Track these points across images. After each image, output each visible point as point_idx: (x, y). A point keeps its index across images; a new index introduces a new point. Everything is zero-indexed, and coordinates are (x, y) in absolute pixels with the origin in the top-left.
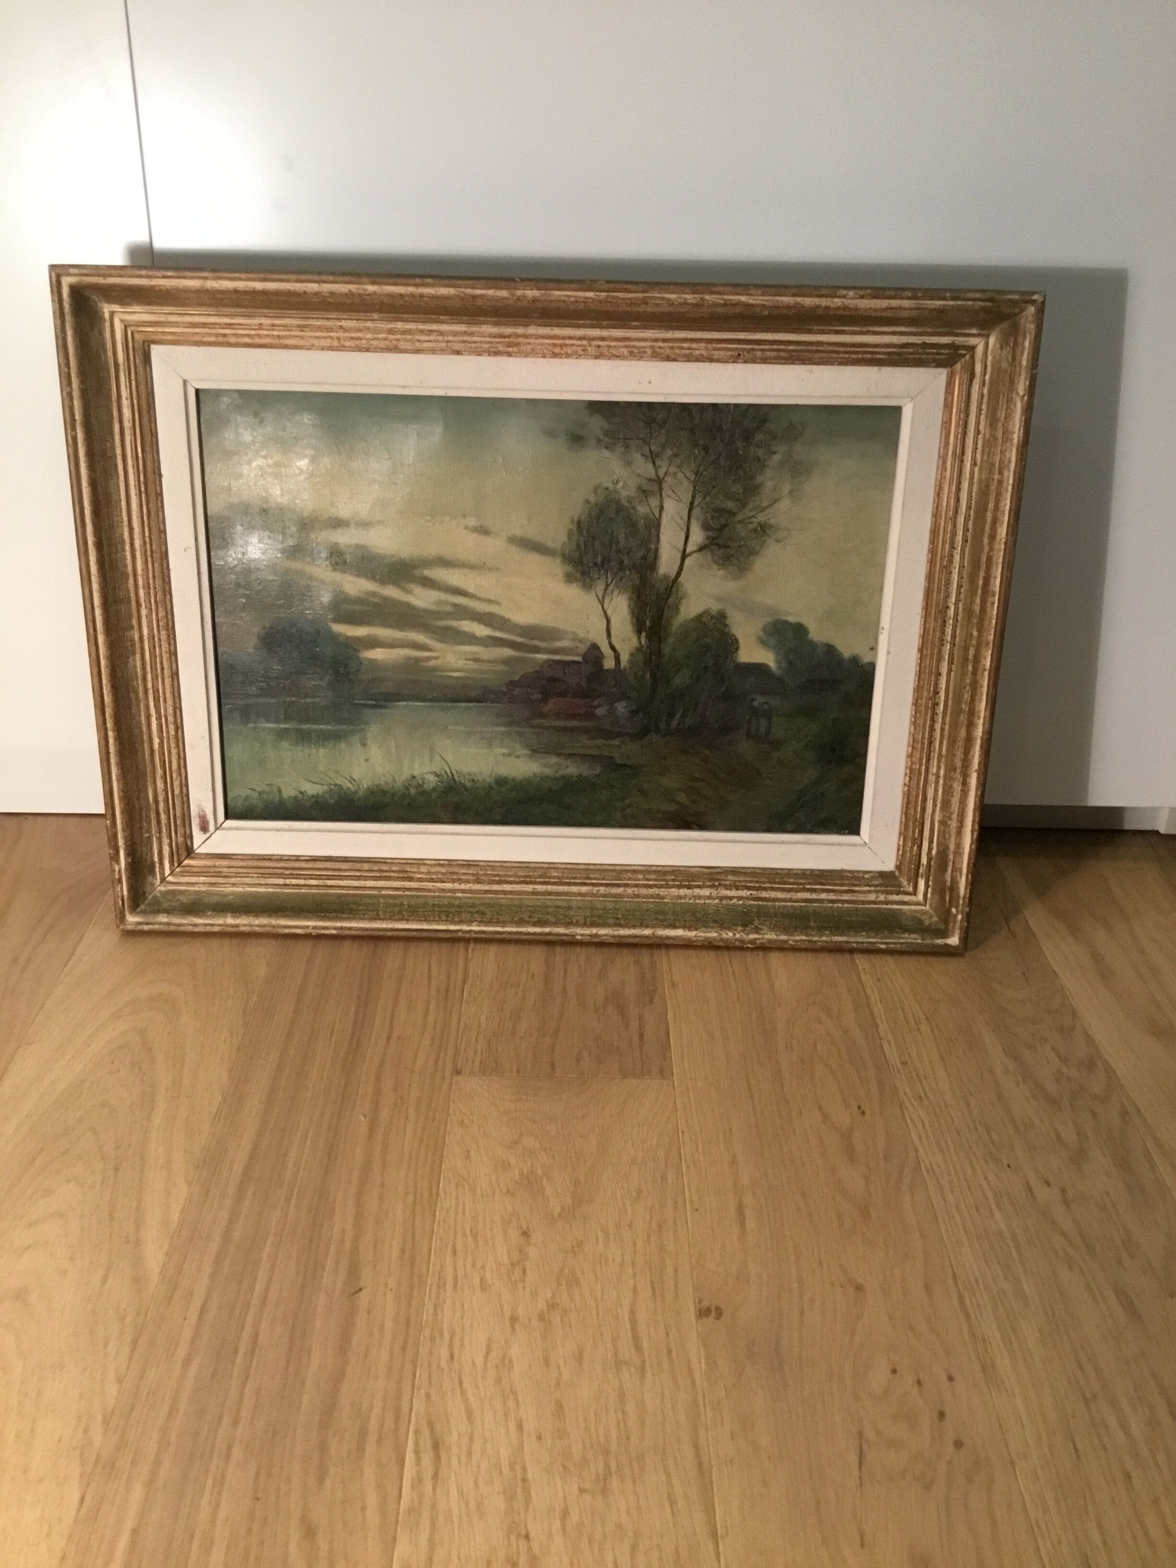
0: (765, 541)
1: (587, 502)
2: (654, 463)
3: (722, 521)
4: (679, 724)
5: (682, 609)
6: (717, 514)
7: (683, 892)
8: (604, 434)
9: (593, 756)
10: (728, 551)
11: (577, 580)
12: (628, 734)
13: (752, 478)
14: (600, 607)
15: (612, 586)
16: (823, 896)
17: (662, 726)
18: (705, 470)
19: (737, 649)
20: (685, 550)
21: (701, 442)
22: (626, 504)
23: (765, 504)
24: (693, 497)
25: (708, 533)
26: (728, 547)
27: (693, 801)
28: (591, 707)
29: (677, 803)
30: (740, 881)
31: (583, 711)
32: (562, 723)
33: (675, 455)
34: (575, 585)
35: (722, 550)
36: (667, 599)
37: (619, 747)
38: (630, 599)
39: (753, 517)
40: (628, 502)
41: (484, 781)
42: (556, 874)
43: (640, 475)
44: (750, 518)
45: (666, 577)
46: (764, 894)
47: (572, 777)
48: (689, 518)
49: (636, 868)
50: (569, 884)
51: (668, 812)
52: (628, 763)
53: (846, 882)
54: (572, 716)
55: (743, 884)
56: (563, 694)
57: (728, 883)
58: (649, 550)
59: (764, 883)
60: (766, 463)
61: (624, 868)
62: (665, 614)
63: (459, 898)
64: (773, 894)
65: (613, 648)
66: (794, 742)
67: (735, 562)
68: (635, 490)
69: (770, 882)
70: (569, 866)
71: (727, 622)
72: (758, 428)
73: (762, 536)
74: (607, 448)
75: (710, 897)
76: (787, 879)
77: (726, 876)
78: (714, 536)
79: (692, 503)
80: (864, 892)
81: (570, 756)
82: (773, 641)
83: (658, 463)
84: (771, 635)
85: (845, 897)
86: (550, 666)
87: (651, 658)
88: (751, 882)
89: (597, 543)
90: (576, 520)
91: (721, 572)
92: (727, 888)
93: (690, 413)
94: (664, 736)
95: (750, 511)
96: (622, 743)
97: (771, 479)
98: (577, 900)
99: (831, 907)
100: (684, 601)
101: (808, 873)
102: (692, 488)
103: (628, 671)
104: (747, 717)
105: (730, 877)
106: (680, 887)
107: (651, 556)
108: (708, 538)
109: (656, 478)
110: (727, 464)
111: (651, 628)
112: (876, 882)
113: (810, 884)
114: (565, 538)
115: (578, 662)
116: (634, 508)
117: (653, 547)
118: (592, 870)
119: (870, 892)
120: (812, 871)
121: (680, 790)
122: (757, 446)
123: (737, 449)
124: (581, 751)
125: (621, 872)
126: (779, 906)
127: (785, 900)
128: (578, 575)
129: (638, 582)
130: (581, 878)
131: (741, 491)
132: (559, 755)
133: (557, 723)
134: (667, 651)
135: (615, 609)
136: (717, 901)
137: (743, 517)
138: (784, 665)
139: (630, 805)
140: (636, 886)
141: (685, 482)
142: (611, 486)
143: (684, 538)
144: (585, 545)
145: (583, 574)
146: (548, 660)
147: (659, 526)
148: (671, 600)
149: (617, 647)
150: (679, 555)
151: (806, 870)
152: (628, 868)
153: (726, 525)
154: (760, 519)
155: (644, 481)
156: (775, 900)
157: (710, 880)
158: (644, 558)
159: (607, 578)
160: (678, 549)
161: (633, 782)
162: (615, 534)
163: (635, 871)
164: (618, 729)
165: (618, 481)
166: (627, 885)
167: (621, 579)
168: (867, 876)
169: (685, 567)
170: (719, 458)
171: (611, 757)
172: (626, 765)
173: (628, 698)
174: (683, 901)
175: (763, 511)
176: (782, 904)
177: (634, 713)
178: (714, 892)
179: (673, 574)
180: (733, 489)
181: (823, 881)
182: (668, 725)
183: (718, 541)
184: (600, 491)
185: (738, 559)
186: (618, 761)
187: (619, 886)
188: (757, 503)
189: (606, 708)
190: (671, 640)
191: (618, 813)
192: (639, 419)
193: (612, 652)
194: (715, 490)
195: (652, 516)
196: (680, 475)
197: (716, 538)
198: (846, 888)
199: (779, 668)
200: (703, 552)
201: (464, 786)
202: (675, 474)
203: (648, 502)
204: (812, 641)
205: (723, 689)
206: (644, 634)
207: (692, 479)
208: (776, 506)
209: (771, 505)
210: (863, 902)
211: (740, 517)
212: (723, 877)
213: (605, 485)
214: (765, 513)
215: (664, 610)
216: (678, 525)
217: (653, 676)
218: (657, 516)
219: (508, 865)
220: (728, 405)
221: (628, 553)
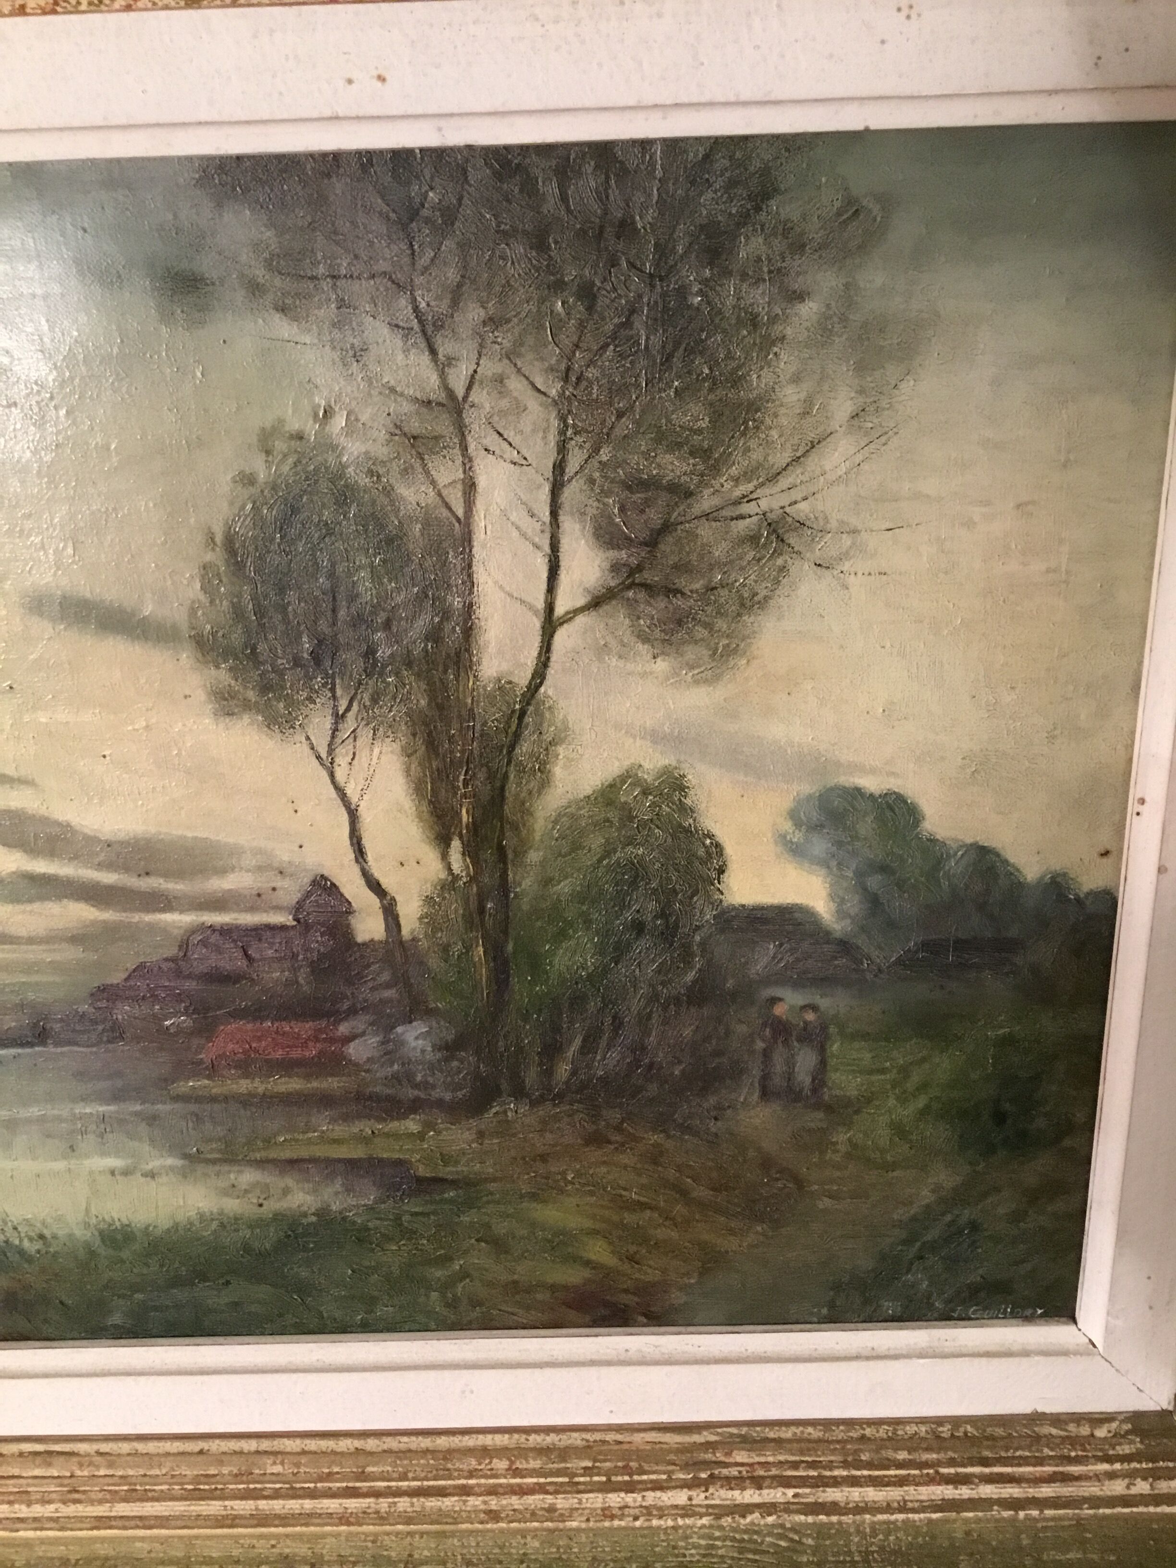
0: (783, 569)
1: (247, 479)
2: (433, 352)
3: (655, 516)
4: (574, 1073)
5: (558, 771)
6: (638, 497)
7: (615, 1499)
8: (269, 265)
9: (352, 1164)
10: (678, 601)
11: (247, 706)
12: (440, 1104)
13: (736, 381)
14: (324, 775)
15: (350, 723)
16: (987, 1491)
17: (531, 1076)
18: (591, 363)
19: (721, 871)
20: (550, 608)
21: (571, 274)
22: (364, 481)
23: (781, 458)
24: (562, 448)
25: (612, 554)
26: (677, 592)
27: (632, 1259)
28: (332, 1040)
29: (588, 1263)
30: (765, 1465)
31: (312, 1051)
32: (259, 1086)
33: (493, 322)
34: (246, 719)
35: (661, 603)
36: (512, 747)
37: (421, 1136)
38: (408, 753)
39: (747, 498)
40: (370, 473)
41: (71, 1236)
42: (278, 1469)
43: (393, 390)
44: (737, 503)
45: (503, 687)
46: (833, 1494)
47: (305, 1215)
48: (554, 514)
49: (488, 1440)
50: (313, 1495)
51: (566, 1288)
52: (447, 1172)
53: (1047, 1452)
54: (287, 1067)
55: (774, 1472)
56: (256, 1013)
57: (734, 1472)
58: (446, 615)
59: (830, 1466)
60: (777, 329)
61: (456, 1441)
62: (512, 788)
63: (27, 1544)
64: (855, 1494)
65: (375, 886)
66: (892, 1102)
67: (701, 632)
68: (383, 435)
69: (846, 1465)
70: (312, 1445)
71: (688, 801)
72: (744, 219)
73: (777, 553)
74: (283, 309)
75: (687, 1511)
76: (890, 1454)
77: (729, 1454)
78: (634, 561)
79: (559, 467)
80: (1097, 1477)
81: (293, 1164)
82: (820, 846)
83: (445, 347)
84: (816, 828)
85: (1046, 1491)
86: (204, 943)
87: (482, 910)
88: (795, 1465)
89: (292, 596)
90: (219, 539)
91: (662, 665)
92: (730, 1483)
93: (529, 187)
94: (534, 1104)
95: (737, 480)
96: (429, 1125)
97: (796, 379)
98: (337, 1535)
99: (1014, 1519)
100: (561, 750)
101: (945, 1431)
102: (555, 423)
103: (424, 944)
104: (760, 1045)
105: (740, 1456)
106: (608, 1487)
107: (453, 634)
108: (615, 568)
109: (442, 397)
110: (656, 340)
111: (475, 828)
112: (1125, 1449)
113: (952, 1463)
114: (195, 591)
115: (283, 928)
116: (388, 491)
117: (457, 603)
118: (371, 1454)
119: (1112, 1476)
120: (956, 1421)
121: (594, 1233)
122: (744, 276)
123: (682, 292)
124: (320, 1151)
125: (449, 1454)
126: (873, 1525)
127: (888, 1508)
128: (251, 695)
129: (423, 703)
130: (344, 1478)
131: (704, 424)
132: (261, 1164)
133: (244, 1086)
134: (527, 883)
135: (369, 779)
136: (705, 1521)
137: (716, 501)
138: (854, 904)
139: (464, 1275)
140: (493, 1491)
141: (533, 404)
142: (311, 429)
143: (544, 575)
144: (260, 612)
145: (265, 688)
146: (203, 928)
147: (467, 539)
148: (524, 748)
149: (385, 883)
150: (536, 624)
151: (940, 1421)
152: (469, 1441)
153: (666, 528)
154: (764, 504)
155: (407, 407)
156: (859, 1509)
157: (685, 1467)
158: (434, 635)
159: (334, 697)
160: (531, 608)
161: (465, 1219)
162: (340, 569)
163: (485, 1452)
164: (412, 1093)
165: (328, 413)
166: (465, 1491)
167: (375, 700)
168: (1101, 1433)
169: (554, 657)
170: (627, 324)
171: (399, 1163)
172: (442, 1180)
173: (430, 1013)
174: (616, 1523)
175: (774, 478)
176: (880, 1517)
177: (449, 1049)
178: (699, 1497)
179: (523, 678)
180: (681, 418)
181: (987, 1453)
182: (549, 1073)
183: (649, 576)
184: (280, 446)
185: (708, 626)
186: (422, 1171)
187: (442, 1493)
188: (756, 455)
189: (373, 1040)
190: (534, 856)
191: (434, 1295)
192: (368, 210)
193: (374, 901)
194: (626, 425)
195: (445, 513)
196: (516, 384)
197: (639, 568)
198: (1048, 1469)
199: (841, 914)
200: (606, 608)
201: (21, 1252)
202: (500, 380)
203: (427, 473)
204: (933, 841)
205: (690, 976)
206: (456, 845)
207: (553, 392)
208: (812, 463)
209: (796, 460)
210: (1096, 1502)
211: (706, 502)
212: (720, 1456)
213: (294, 425)
214: (784, 482)
215: (506, 776)
216: (524, 535)
217: (495, 952)
218: (460, 512)
219: (151, 1447)
220: (645, 144)
221: (387, 625)
